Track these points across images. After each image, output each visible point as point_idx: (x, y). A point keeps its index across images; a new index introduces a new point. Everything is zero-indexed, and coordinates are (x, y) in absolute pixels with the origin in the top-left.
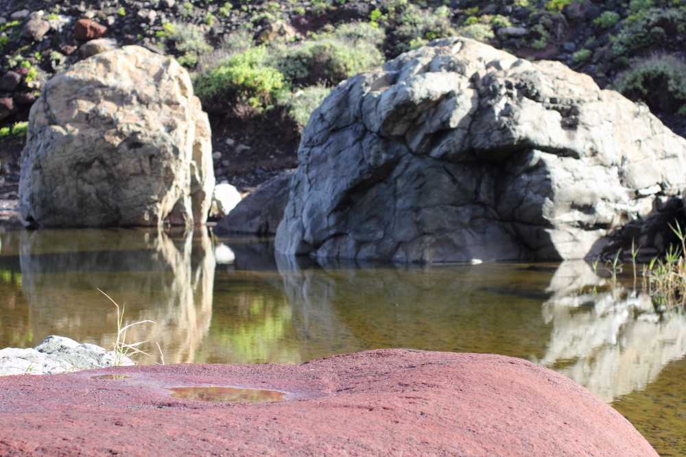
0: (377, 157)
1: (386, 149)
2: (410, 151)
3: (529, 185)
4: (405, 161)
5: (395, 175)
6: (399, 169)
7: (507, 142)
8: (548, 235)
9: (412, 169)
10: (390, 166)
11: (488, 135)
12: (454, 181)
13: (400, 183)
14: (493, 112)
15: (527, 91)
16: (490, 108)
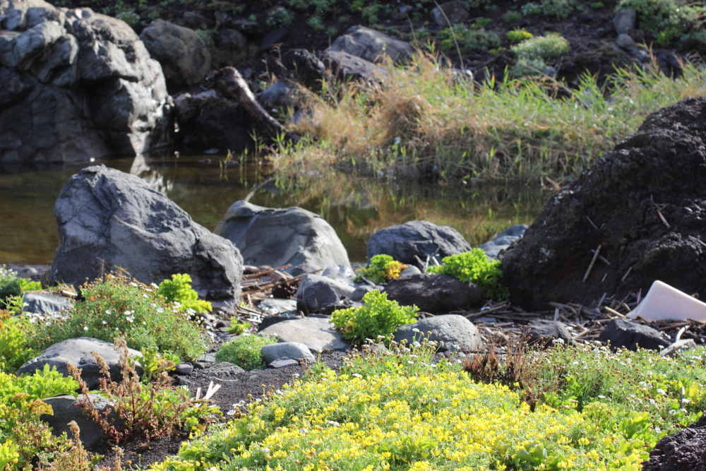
0: (17, 86)
1: (22, 80)
2: (39, 81)
3: (119, 103)
4: (38, 89)
5: (30, 99)
6: (33, 95)
7: (107, 74)
8: (128, 138)
9: (43, 95)
10: (27, 92)
11: (94, 69)
12: (72, 102)
13: (35, 105)
14: (94, 52)
15: (107, 36)
16: (91, 49)
